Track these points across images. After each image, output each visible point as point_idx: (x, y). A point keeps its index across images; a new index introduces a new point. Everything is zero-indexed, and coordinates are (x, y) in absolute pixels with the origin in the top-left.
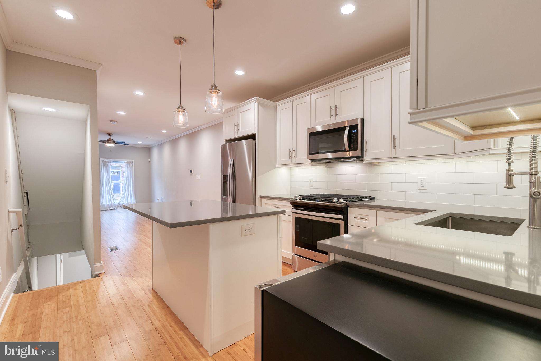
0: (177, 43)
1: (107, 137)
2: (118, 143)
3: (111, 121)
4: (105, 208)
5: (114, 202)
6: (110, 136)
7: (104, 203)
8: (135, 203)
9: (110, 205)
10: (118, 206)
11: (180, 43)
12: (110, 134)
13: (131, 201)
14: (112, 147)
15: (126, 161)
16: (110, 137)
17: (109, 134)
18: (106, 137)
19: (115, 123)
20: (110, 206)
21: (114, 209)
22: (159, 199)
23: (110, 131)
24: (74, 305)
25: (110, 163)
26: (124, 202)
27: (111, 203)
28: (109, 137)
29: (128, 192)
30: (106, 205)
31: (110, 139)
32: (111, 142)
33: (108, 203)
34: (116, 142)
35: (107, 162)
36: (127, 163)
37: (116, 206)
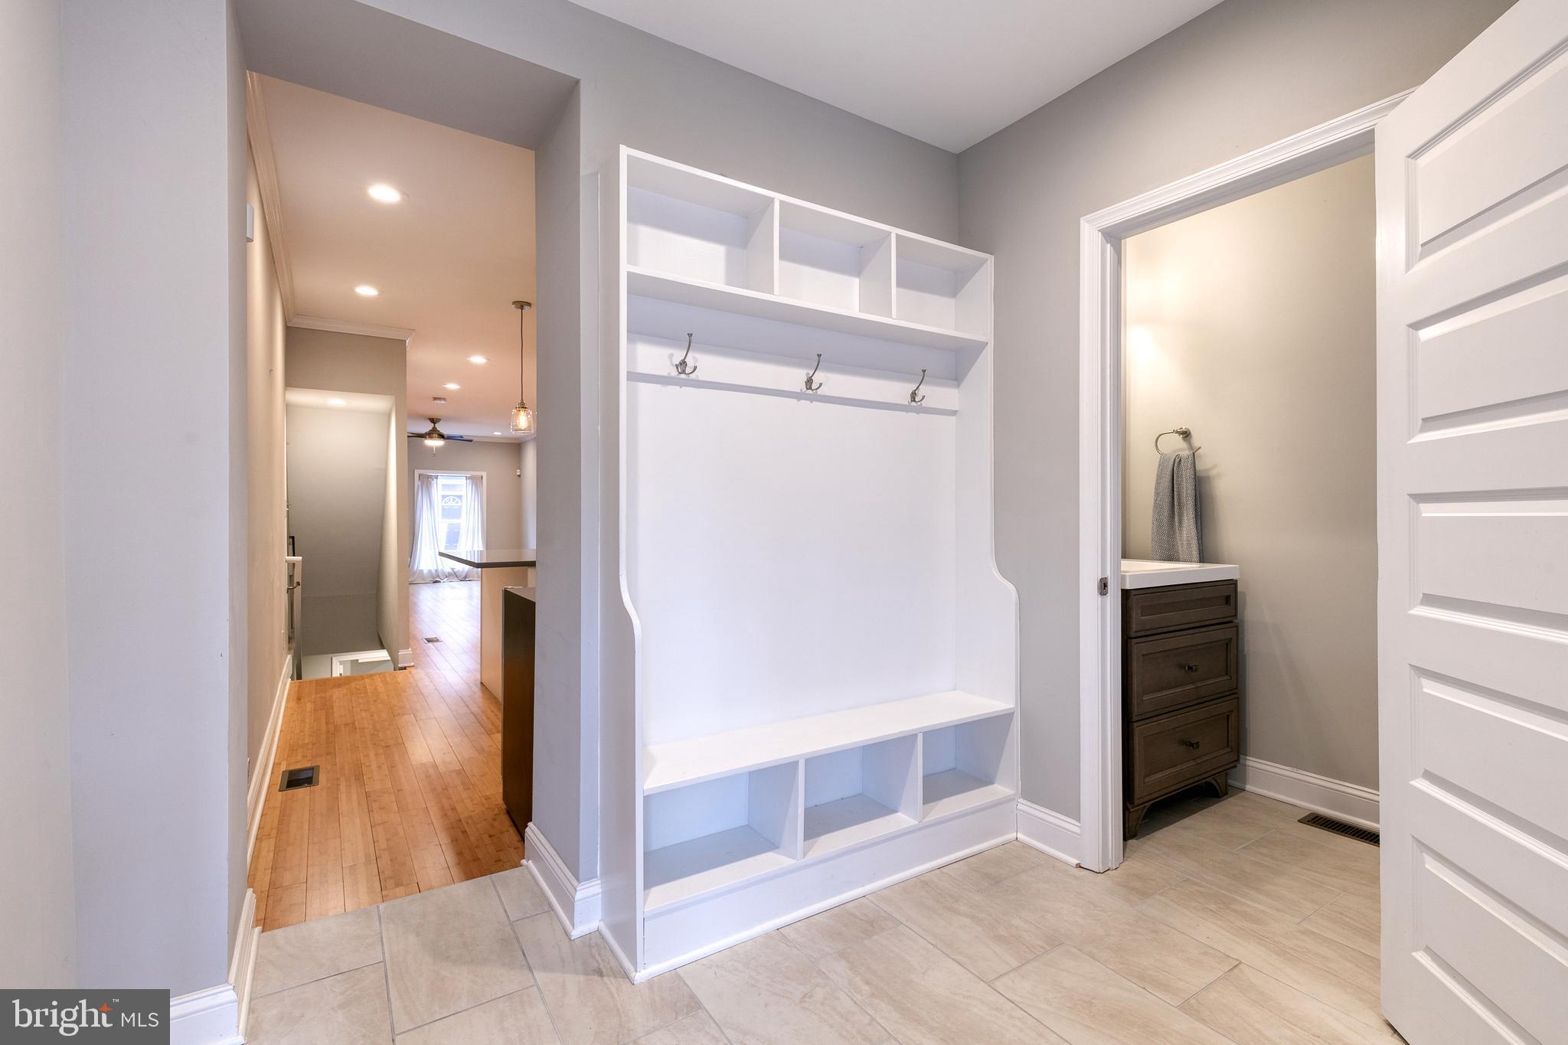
0: (518, 308)
1: (429, 427)
2: (449, 438)
3: (435, 399)
4: (424, 577)
5: (442, 567)
6: (434, 423)
7: (421, 564)
9: (434, 571)
10: (450, 575)
11: (522, 308)
12: (433, 421)
14: (438, 449)
15: (469, 474)
17: (433, 419)
18: (427, 427)
19: (443, 402)
20: (434, 574)
21: (441, 581)
23: (435, 414)
24: (371, 692)
25: (435, 480)
27: (435, 568)
28: (431, 425)
30: (425, 572)
31: (434, 430)
32: (437, 435)
33: (430, 567)
34: (446, 436)
35: (429, 477)
36: (471, 478)
37: (447, 574)
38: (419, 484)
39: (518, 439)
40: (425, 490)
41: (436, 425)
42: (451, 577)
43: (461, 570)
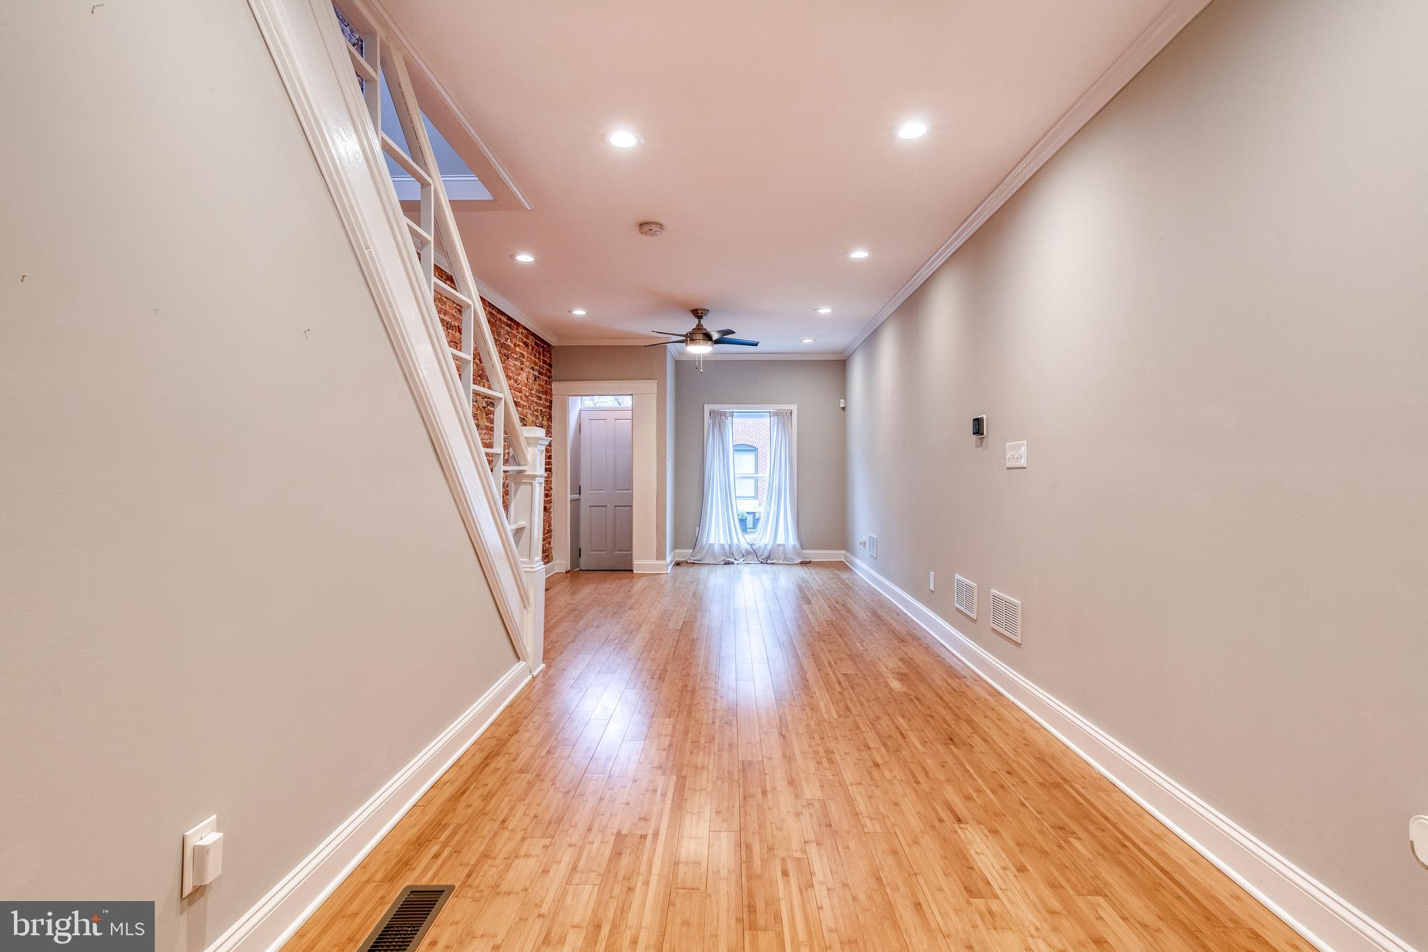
1: (689, 324)
3: (642, 227)
4: (714, 556)
5: (738, 540)
6: (700, 318)
7: (711, 541)
8: (798, 546)
9: (727, 547)
10: (748, 553)
12: (698, 313)
13: (787, 538)
15: (773, 408)
16: (699, 322)
17: (697, 310)
19: (663, 236)
20: (728, 552)
21: (736, 562)
22: (865, 543)
23: (697, 292)
25: (730, 418)
26: (766, 543)
27: (729, 543)
28: (696, 321)
29: (779, 511)
30: (716, 547)
31: (699, 327)
32: (701, 336)
33: (722, 542)
34: (715, 336)
35: (722, 414)
36: (777, 414)
37: (744, 552)
38: (709, 425)
39: (842, 353)
40: (717, 431)
41: (703, 322)
42: (750, 557)
43: (762, 547)
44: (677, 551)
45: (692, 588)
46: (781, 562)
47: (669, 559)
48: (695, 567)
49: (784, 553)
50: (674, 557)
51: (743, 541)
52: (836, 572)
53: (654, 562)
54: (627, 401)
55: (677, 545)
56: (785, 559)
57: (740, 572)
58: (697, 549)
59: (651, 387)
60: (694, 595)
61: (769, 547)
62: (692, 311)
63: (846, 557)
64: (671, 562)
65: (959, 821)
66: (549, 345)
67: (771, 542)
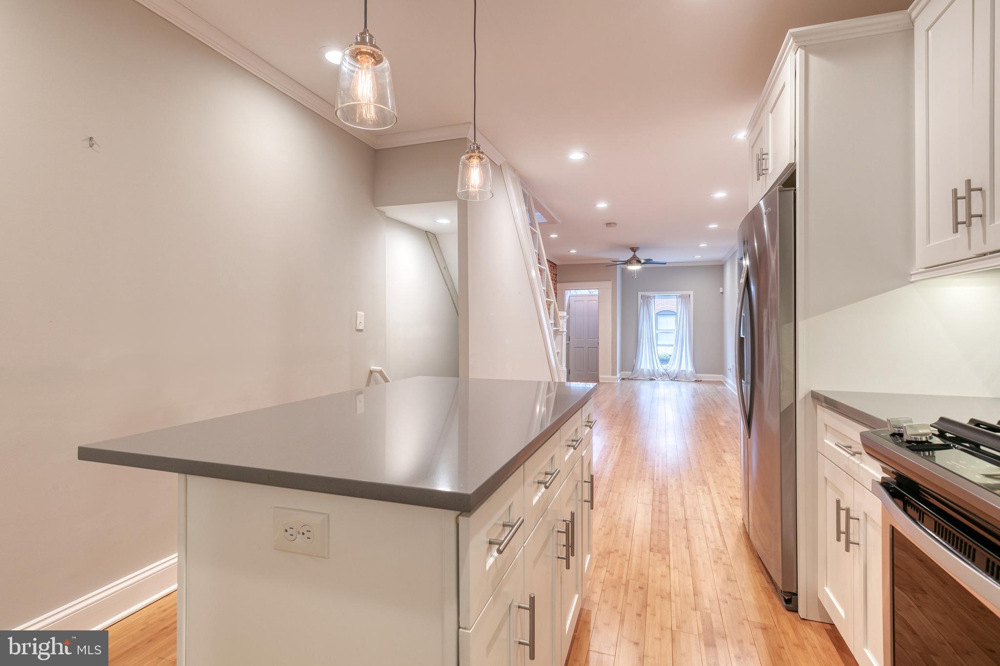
1: (630, 255)
4: (644, 376)
5: (658, 367)
6: (635, 251)
7: (642, 367)
8: (694, 372)
9: (651, 371)
10: (664, 375)
12: (634, 250)
13: (687, 367)
14: (638, 272)
15: (679, 293)
17: (633, 248)
20: (652, 373)
21: (656, 379)
22: (731, 369)
23: (633, 242)
25: (653, 299)
26: (675, 369)
27: (653, 369)
28: (633, 253)
29: (682, 350)
30: (645, 371)
31: (634, 257)
32: (636, 261)
33: (648, 368)
34: (643, 261)
35: (648, 297)
36: (681, 297)
37: (661, 374)
38: (641, 303)
39: (720, 261)
40: (645, 307)
41: (636, 254)
42: (665, 377)
43: (672, 372)
44: (623, 372)
45: (631, 389)
46: (683, 380)
47: (618, 376)
48: (633, 381)
49: (685, 375)
50: (621, 376)
51: (661, 368)
52: (715, 385)
53: (610, 376)
54: (596, 292)
55: (623, 369)
56: (686, 379)
57: (658, 384)
58: (634, 372)
59: (609, 284)
60: (632, 392)
61: (676, 372)
62: (631, 248)
63: (723, 378)
64: (620, 378)
65: (724, 452)
66: (555, 264)
67: (677, 369)
